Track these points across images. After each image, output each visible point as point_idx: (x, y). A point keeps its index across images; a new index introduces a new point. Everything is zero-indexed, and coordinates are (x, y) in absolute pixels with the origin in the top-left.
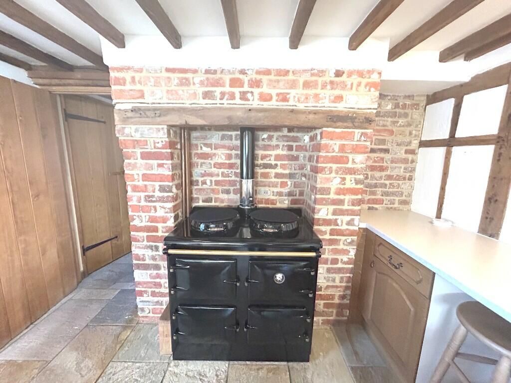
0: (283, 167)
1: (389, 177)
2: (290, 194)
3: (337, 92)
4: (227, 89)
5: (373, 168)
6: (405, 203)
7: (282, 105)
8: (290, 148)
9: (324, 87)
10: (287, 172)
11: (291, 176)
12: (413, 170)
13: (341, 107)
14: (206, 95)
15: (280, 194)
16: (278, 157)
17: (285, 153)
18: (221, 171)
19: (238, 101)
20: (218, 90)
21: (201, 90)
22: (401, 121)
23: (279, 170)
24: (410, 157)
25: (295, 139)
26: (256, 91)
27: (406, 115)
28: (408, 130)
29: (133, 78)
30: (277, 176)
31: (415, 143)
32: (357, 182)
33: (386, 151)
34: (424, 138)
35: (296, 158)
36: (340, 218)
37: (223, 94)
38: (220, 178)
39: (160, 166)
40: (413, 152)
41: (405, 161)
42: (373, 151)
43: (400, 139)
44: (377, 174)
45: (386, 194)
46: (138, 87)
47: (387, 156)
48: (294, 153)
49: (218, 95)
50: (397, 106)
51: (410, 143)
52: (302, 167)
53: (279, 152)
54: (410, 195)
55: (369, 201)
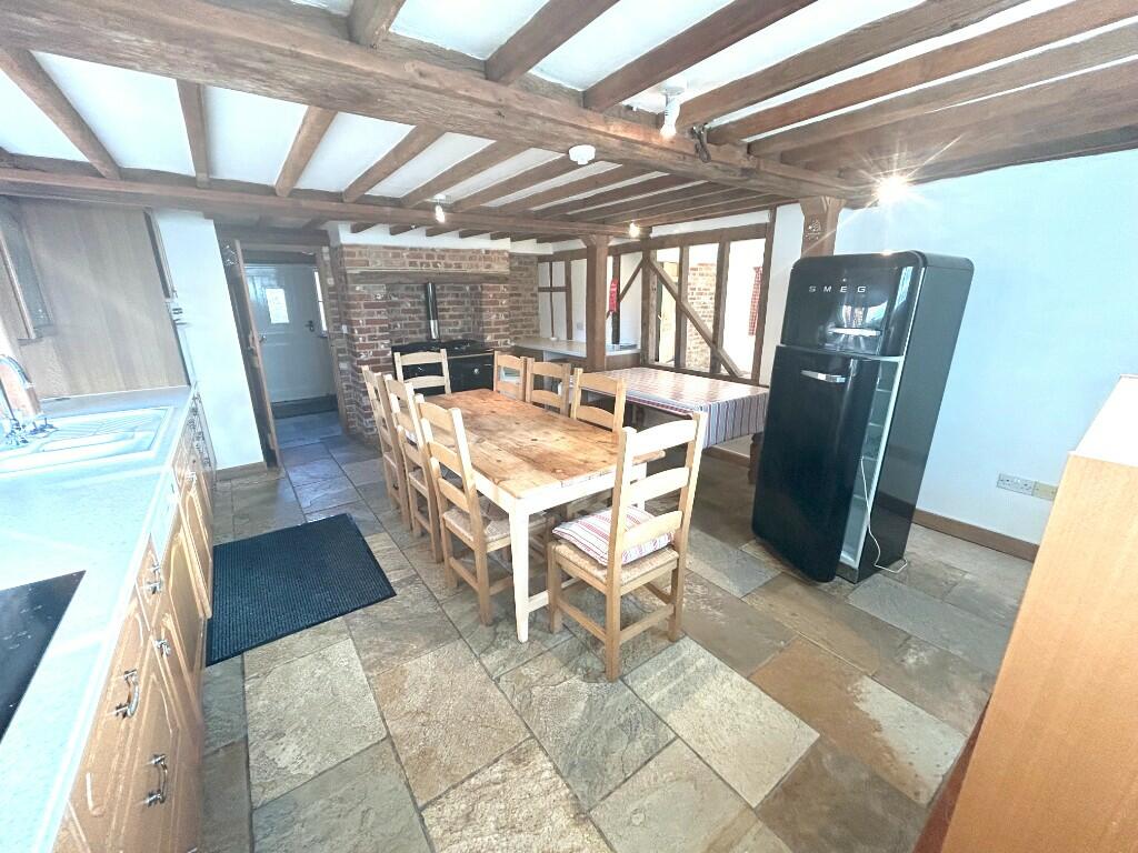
0: (454, 310)
1: (524, 314)
2: (461, 331)
3: (488, 263)
4: (425, 260)
5: (512, 308)
6: (537, 332)
7: (458, 271)
8: (457, 295)
9: (480, 259)
10: (457, 313)
11: (461, 316)
12: (537, 308)
13: (490, 271)
14: (411, 264)
15: (455, 331)
16: (449, 303)
17: (453, 299)
18: (407, 316)
19: (431, 267)
20: (418, 261)
21: (407, 261)
22: (525, 274)
23: (451, 313)
24: (534, 299)
25: (460, 289)
26: (443, 262)
27: (527, 269)
28: (529, 279)
29: (360, 253)
30: (451, 317)
31: (536, 289)
32: (506, 316)
33: (519, 295)
34: (541, 285)
35: (463, 303)
36: (499, 341)
37: (422, 264)
38: (408, 321)
39: (379, 313)
40: (535, 295)
41: (532, 302)
42: (511, 295)
43: (526, 286)
44: (516, 312)
45: (524, 327)
46: (365, 258)
47: (521, 299)
48: (460, 299)
49: (418, 263)
50: (520, 263)
51: (532, 289)
52: (467, 309)
53: (450, 299)
54: (538, 326)
55: (514, 333)
